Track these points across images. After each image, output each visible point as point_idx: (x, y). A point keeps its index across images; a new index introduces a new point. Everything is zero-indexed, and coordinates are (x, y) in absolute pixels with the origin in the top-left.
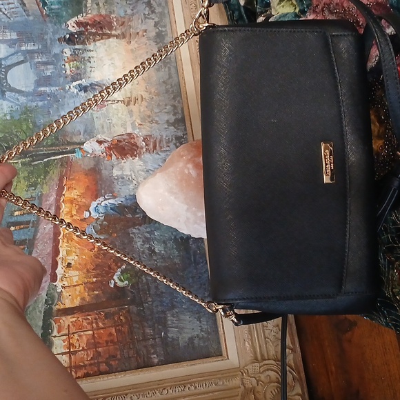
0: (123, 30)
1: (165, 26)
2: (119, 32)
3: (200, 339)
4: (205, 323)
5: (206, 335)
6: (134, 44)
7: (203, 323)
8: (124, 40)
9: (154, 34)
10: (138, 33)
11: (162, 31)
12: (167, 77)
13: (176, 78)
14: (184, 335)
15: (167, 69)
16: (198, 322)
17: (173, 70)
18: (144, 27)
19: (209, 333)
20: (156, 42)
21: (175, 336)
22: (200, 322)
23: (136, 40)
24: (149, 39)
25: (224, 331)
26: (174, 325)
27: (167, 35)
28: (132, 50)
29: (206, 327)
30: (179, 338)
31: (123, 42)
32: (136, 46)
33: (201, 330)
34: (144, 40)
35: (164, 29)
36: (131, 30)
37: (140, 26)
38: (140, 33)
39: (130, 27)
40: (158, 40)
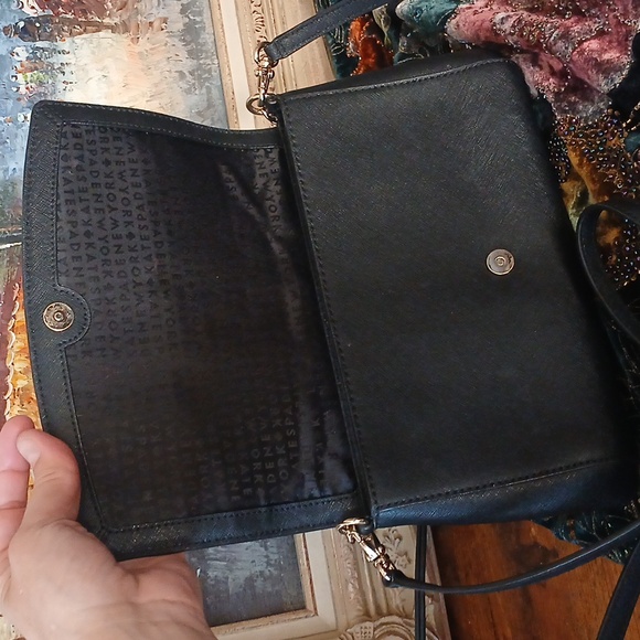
0: (125, 17)
1: (200, 14)
2: (117, 20)
3: (265, 580)
4: (275, 550)
5: (275, 573)
6: (144, 44)
7: (270, 549)
8: (126, 35)
9: (180, 26)
10: (151, 23)
11: (195, 22)
12: (205, 104)
13: (221, 108)
14: (238, 573)
15: (204, 91)
16: (263, 549)
17: (215, 93)
18: (163, 13)
19: (281, 569)
20: (184, 40)
21: (220, 575)
22: (266, 549)
23: (148, 35)
24: (171, 34)
25: (308, 564)
26: (219, 555)
27: (204, 28)
28: (140, 53)
29: (276, 557)
30: (227, 578)
31: (124, 39)
32: (149, 46)
33: (268, 564)
34: (162, 36)
35: (198, 19)
36: (139, 17)
37: (154, 11)
38: (156, 24)
39: (137, 12)
40: (188, 38)
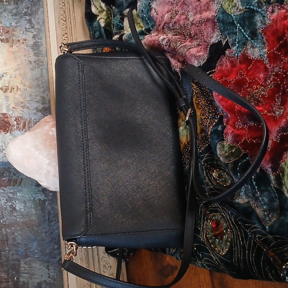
0: (7, 37)
1: (41, 39)
2: (4, 37)
3: (47, 284)
4: (53, 271)
5: (52, 281)
6: (15, 48)
7: (51, 271)
8: (7, 44)
9: (32, 43)
10: (19, 41)
11: (39, 42)
12: (40, 75)
13: (46, 77)
14: (34, 280)
15: (40, 70)
16: (47, 270)
17: (44, 71)
18: (24, 37)
19: (54, 279)
20: (33, 49)
21: (25, 280)
22: (49, 270)
23: (17, 45)
24: (27, 46)
25: (68, 278)
26: (26, 271)
27: (42, 45)
28: (13, 52)
29: (53, 274)
30: (29, 282)
31: (6, 45)
32: (17, 49)
33: (49, 277)
34: (23, 46)
35: (40, 41)
36: (14, 37)
37: (21, 36)
38: (21, 41)
39: (13, 35)
40: (35, 48)
